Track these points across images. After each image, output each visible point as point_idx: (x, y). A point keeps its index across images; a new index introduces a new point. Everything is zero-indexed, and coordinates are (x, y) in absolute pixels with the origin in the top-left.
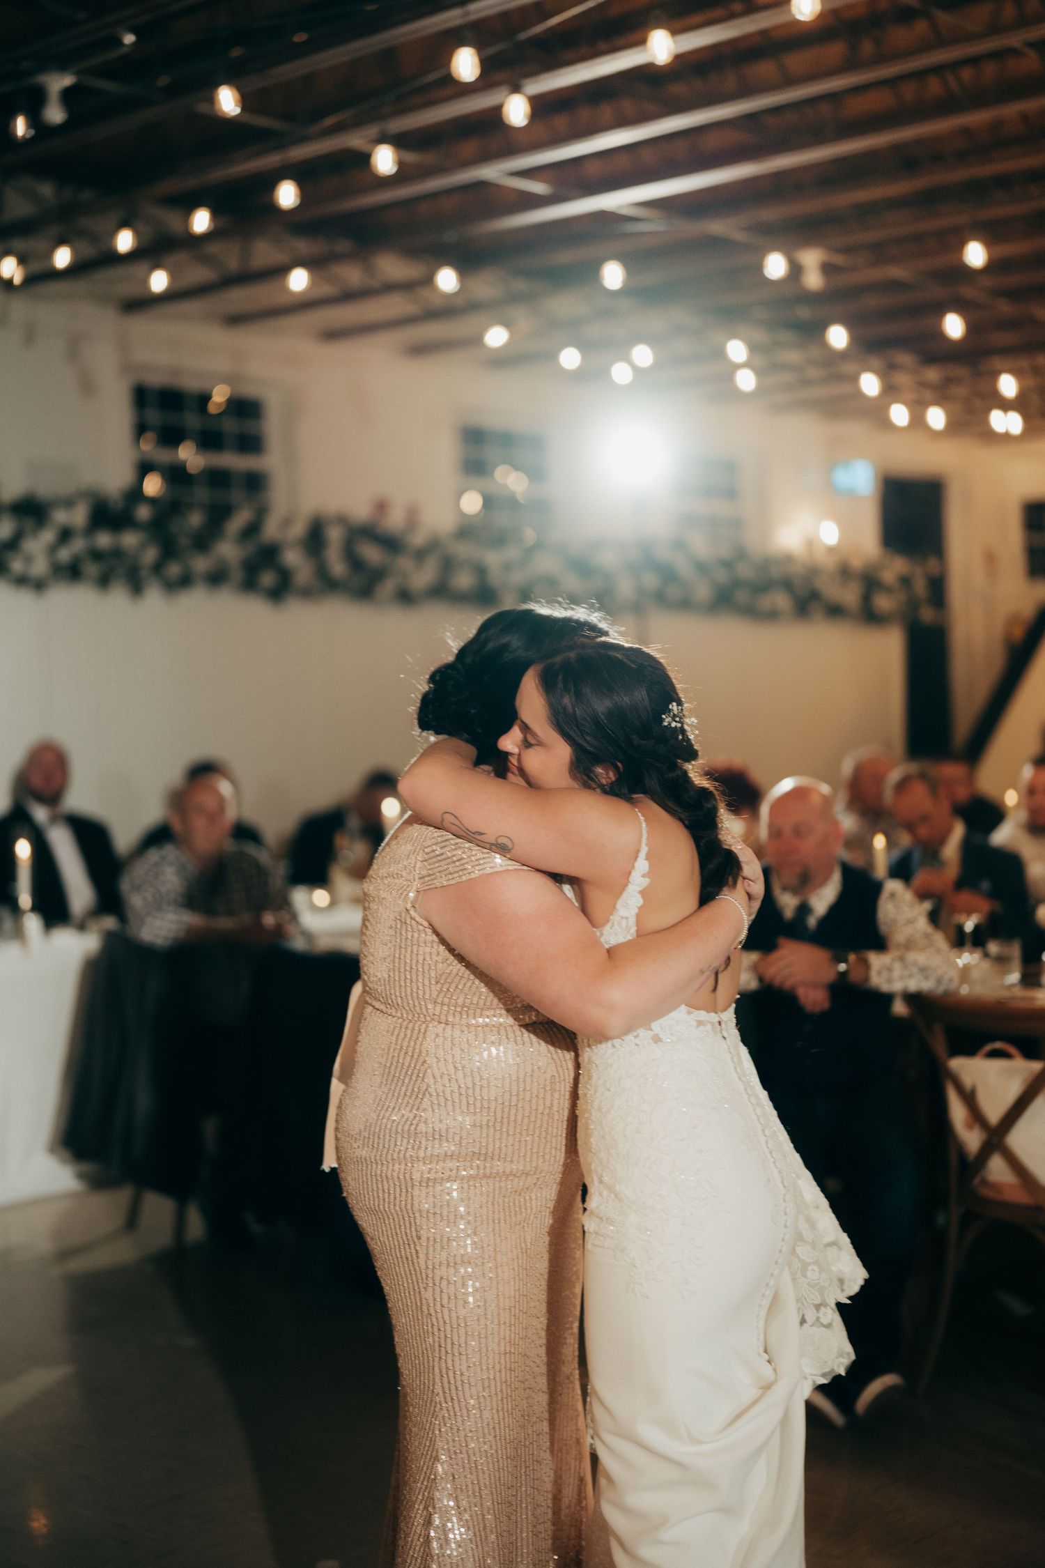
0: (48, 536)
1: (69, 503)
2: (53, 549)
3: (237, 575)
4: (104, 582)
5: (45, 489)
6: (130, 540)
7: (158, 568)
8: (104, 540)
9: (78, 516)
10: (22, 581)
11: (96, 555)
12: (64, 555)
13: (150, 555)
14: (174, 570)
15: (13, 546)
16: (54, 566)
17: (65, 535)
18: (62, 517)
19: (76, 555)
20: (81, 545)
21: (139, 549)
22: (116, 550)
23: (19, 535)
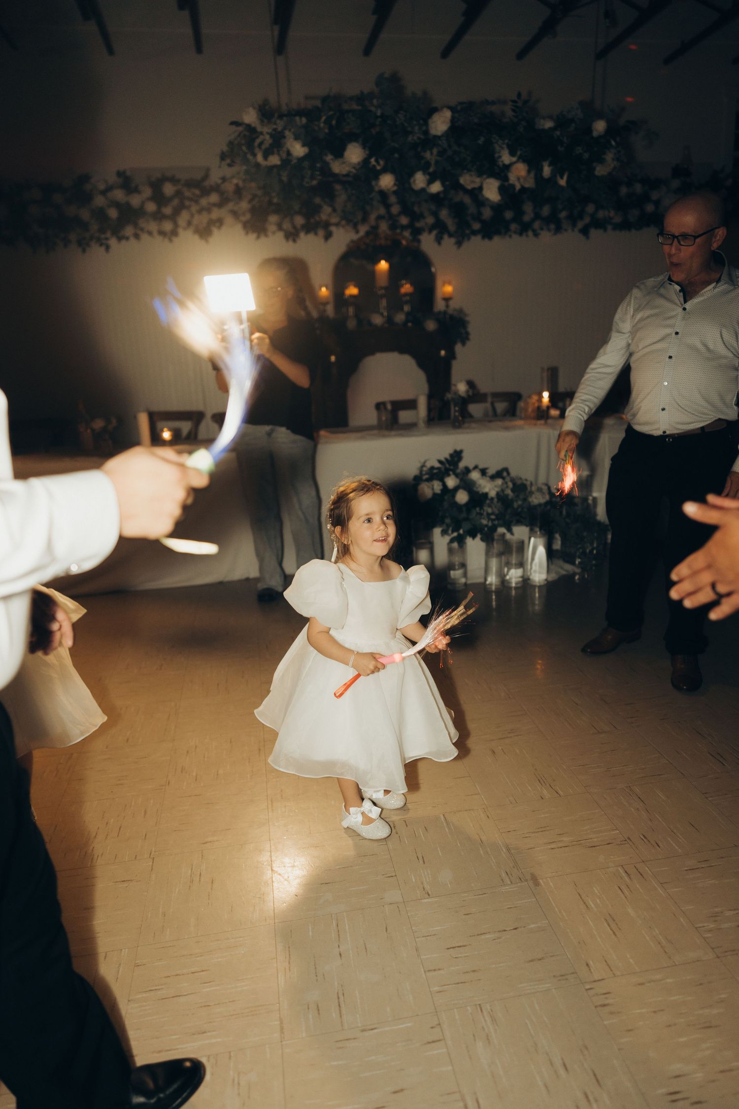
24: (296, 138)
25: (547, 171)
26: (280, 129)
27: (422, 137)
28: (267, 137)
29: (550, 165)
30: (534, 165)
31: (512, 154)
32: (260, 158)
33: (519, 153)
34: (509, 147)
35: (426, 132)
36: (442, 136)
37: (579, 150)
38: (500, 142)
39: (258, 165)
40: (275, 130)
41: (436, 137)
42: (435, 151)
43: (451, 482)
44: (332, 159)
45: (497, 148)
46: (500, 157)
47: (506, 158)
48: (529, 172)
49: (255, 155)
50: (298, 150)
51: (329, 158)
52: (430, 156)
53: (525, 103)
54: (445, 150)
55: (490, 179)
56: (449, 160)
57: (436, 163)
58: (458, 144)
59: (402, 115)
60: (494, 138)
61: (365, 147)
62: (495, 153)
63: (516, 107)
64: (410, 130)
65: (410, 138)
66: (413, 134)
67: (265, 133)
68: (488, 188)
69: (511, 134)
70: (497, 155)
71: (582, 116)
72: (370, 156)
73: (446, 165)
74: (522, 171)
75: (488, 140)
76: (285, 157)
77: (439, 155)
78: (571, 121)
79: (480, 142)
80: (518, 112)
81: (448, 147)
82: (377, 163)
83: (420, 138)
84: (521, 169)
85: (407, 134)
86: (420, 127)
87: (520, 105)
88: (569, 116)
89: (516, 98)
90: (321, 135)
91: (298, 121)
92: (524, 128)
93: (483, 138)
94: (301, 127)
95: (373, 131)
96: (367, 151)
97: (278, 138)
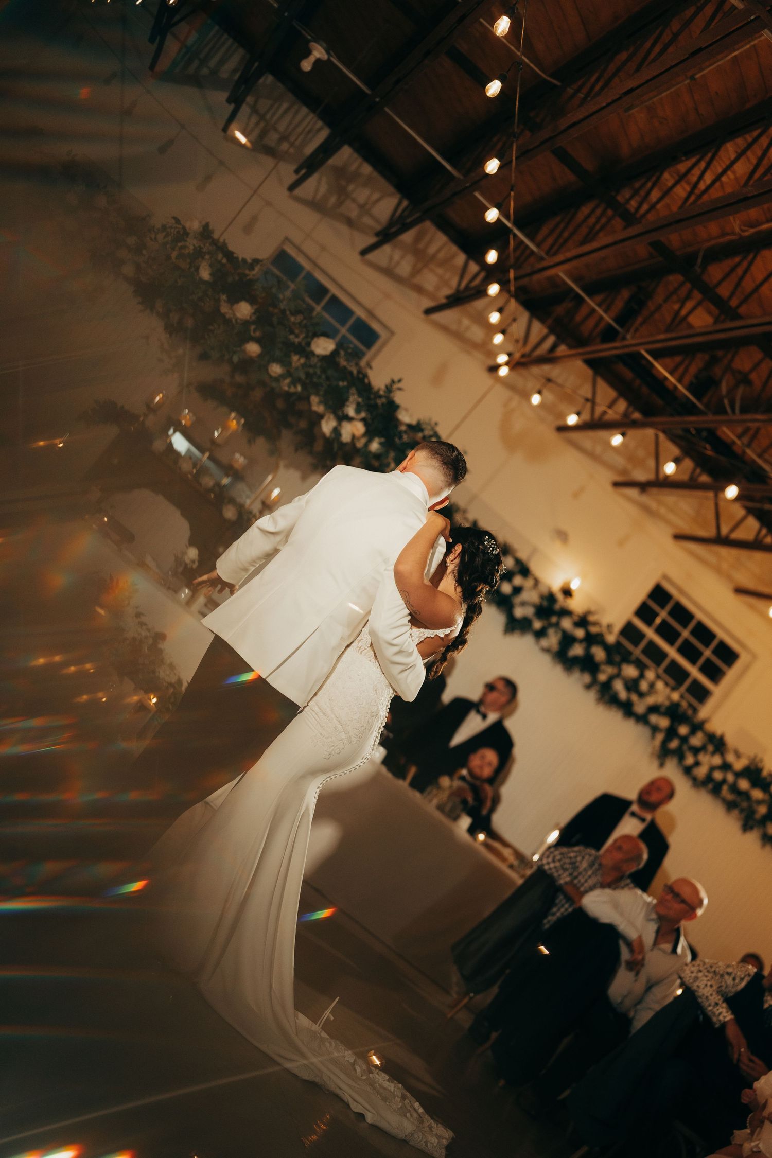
0: (717, 760)
1: (738, 755)
2: (712, 769)
4: (730, 806)
5: (730, 740)
6: (757, 794)
7: (763, 821)
8: (744, 784)
9: (739, 765)
10: (688, 771)
11: (734, 788)
12: (718, 775)
13: (762, 810)
15: (696, 751)
16: (709, 778)
17: (726, 767)
18: (730, 758)
19: (724, 781)
20: (730, 777)
21: (759, 802)
22: (746, 795)
23: (703, 748)
24: (211, 266)
26: (204, 250)
27: (303, 344)
28: (192, 247)
29: (381, 444)
30: (370, 433)
31: (358, 411)
32: (174, 254)
33: (363, 415)
34: (358, 404)
35: (309, 344)
36: (318, 356)
38: (356, 397)
39: (168, 257)
40: (201, 248)
41: (313, 353)
42: (302, 361)
44: (225, 300)
45: (351, 399)
46: (348, 406)
47: (351, 411)
48: (365, 435)
49: (173, 249)
50: (205, 274)
51: (224, 297)
52: (297, 360)
53: (400, 389)
54: (311, 366)
55: (332, 416)
56: (308, 375)
57: (297, 369)
58: (324, 371)
59: (299, 318)
60: (353, 390)
61: (254, 314)
62: (347, 400)
63: (391, 386)
64: (297, 331)
65: (292, 337)
66: (297, 336)
67: (192, 244)
68: (327, 422)
69: (369, 399)
70: (348, 403)
71: (431, 433)
72: (254, 323)
73: (303, 376)
74: (358, 430)
75: (348, 388)
76: (192, 269)
77: (303, 366)
78: (422, 430)
79: (341, 384)
80: (389, 389)
81: (314, 366)
82: (255, 331)
83: (300, 343)
84: (358, 428)
85: (292, 332)
86: (307, 337)
87: (395, 386)
88: (424, 426)
89: (396, 379)
90: (230, 280)
91: (220, 256)
92: (383, 404)
93: (345, 383)
94: (220, 262)
95: (271, 309)
96: (254, 318)
97: (198, 254)
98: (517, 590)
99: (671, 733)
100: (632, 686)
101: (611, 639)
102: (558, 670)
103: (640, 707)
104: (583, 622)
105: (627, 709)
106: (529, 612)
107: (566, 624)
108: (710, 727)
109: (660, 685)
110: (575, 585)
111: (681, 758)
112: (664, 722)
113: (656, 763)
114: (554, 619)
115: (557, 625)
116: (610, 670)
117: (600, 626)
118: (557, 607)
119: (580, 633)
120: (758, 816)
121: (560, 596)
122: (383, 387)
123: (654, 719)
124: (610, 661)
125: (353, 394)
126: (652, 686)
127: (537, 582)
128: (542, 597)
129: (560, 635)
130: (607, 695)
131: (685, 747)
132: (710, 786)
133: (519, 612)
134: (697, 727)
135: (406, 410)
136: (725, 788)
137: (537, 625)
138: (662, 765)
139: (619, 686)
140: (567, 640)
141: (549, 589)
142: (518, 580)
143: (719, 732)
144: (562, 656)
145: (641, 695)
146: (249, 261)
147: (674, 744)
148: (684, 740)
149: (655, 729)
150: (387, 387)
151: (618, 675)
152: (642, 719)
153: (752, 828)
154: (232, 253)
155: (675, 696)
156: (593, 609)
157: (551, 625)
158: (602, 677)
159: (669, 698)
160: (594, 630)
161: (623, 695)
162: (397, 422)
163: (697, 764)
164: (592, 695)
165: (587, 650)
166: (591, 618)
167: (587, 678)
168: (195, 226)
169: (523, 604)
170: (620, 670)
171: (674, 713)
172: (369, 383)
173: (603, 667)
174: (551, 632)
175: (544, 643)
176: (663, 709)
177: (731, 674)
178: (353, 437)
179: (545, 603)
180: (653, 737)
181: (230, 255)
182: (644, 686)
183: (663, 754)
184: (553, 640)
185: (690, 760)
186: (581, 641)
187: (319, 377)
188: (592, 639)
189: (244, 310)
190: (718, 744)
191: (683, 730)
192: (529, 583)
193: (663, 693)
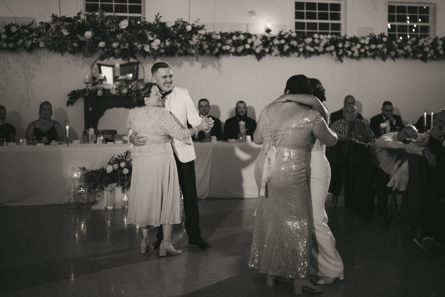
0: (359, 46)
1: (364, 38)
2: (359, 50)
3: (411, 55)
4: (374, 57)
5: (358, 36)
6: (380, 46)
7: (388, 52)
8: (373, 47)
9: (367, 41)
10: (352, 57)
11: (371, 50)
12: (362, 50)
13: (385, 50)
14: (393, 54)
15: (349, 48)
16: (360, 54)
17: (363, 45)
18: (362, 41)
19: (366, 50)
20: (367, 48)
21: (382, 48)
22: (376, 49)
23: (351, 46)
24: (65, 29)
25: (168, 43)
26: (59, 25)
27: (117, 29)
28: (54, 28)
29: (168, 41)
30: (163, 40)
31: (153, 37)
32: (50, 34)
33: (155, 36)
34: (151, 34)
35: (119, 27)
36: (125, 29)
37: (181, 36)
38: (148, 32)
39: (49, 37)
40: (57, 25)
41: (122, 29)
42: (121, 35)
43: (123, 165)
44: (80, 36)
45: (147, 35)
47: (151, 38)
48: (161, 42)
50: (66, 33)
51: (78, 36)
52: (119, 36)
53: (160, 17)
54: (125, 35)
55: (146, 45)
56: (126, 38)
57: (121, 39)
58: (131, 32)
59: (109, 21)
60: (146, 31)
61: (93, 32)
62: (146, 35)
63: (157, 18)
64: (111, 27)
65: (111, 30)
66: (113, 28)
67: (53, 26)
68: (145, 47)
69: (153, 29)
70: (147, 36)
71: (182, 23)
72: (95, 36)
73: (125, 40)
74: (158, 43)
75: (143, 31)
76: (61, 35)
77: (122, 37)
78: (179, 25)
79: (140, 32)
80: (157, 20)
81: (126, 34)
82: (97, 38)
83: (115, 30)
84: (158, 41)
85: (110, 28)
86: (116, 25)
87: (158, 17)
88: (178, 23)
89: (157, 15)
90: (75, 28)
91: (66, 23)
92: (159, 27)
93: (141, 31)
94: (67, 25)
95: (97, 26)
96: (94, 34)
97: (58, 28)
98: (252, 44)
99: (337, 49)
100: (313, 44)
101: (294, 35)
102: (285, 58)
103: (321, 49)
104: (281, 37)
105: (317, 53)
106: (261, 48)
107: (276, 42)
108: (348, 37)
109: (322, 37)
110: (269, 26)
111: (346, 54)
112: (332, 48)
113: (339, 62)
114: (271, 44)
115: (273, 44)
116: (302, 45)
117: (288, 33)
118: (269, 39)
119: (283, 41)
120: (385, 53)
121: (267, 35)
122: (155, 21)
123: (328, 49)
124: (299, 42)
125: (147, 32)
126: (319, 39)
127: (256, 36)
128: (261, 40)
129: (277, 47)
130: (307, 54)
131: (345, 50)
132: (363, 56)
133: (258, 51)
134: (344, 40)
135: (168, 22)
136: (368, 52)
137: (267, 50)
138: (342, 61)
139: (308, 48)
140: (280, 47)
141: (262, 35)
142: (249, 41)
143: (353, 36)
144: (283, 53)
145: (318, 45)
146: (77, 16)
147: (341, 52)
148: (343, 48)
149: (331, 52)
150: (155, 20)
151: (306, 45)
152: (324, 52)
153: (386, 58)
154: (69, 18)
155: (329, 36)
156: (281, 30)
157: (271, 46)
158: (301, 50)
159: (328, 39)
160: (286, 37)
161: (312, 50)
162: (169, 29)
163: (353, 52)
164: (302, 57)
165: (289, 45)
166: (283, 34)
167: (296, 54)
168: (49, 19)
169: (257, 47)
170: (305, 43)
171: (333, 42)
172: (149, 23)
173: (299, 46)
174: (273, 48)
175: (274, 54)
176: (328, 44)
177: (342, 12)
178: (158, 45)
179: (264, 41)
180: (332, 55)
181: (69, 20)
182: (317, 41)
183: (340, 58)
184: (276, 51)
185: (350, 53)
186: (285, 44)
187: (131, 36)
188: (289, 40)
189: (88, 34)
190: (355, 40)
191: (340, 45)
192: (254, 38)
193: (325, 39)
